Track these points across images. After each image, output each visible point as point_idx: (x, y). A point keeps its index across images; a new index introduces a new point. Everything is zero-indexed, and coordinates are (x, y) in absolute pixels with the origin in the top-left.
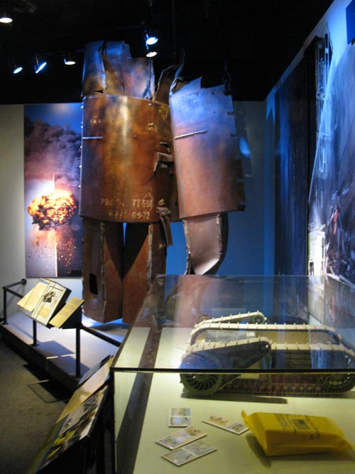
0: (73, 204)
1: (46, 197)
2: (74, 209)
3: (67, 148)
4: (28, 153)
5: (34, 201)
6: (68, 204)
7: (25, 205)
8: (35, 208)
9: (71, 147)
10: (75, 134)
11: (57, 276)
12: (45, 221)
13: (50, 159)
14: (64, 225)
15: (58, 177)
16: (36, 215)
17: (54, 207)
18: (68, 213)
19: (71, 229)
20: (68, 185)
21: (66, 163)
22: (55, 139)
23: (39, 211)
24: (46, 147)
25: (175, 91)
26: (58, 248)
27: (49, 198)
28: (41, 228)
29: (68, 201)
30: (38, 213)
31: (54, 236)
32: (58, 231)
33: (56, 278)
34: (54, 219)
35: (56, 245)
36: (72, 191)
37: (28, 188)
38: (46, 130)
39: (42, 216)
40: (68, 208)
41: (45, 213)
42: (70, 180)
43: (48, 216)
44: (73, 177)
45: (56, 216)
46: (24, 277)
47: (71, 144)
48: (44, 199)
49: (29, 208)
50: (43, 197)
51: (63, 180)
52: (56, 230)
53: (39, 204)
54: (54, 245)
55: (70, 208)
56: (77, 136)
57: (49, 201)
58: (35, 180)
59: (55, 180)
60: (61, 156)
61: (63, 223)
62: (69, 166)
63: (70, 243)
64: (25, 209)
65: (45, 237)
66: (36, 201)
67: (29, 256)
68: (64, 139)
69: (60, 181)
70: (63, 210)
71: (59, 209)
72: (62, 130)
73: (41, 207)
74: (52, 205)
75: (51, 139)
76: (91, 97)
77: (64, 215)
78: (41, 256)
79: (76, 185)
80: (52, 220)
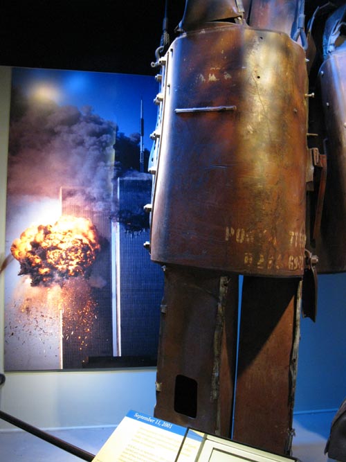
0: (93, 241)
1: (45, 229)
2: (96, 251)
3: (86, 145)
4: (15, 149)
5: (23, 235)
6: (86, 241)
7: (6, 241)
8: (24, 247)
9: (94, 144)
10: (101, 124)
11: (62, 368)
12: (43, 271)
13: (55, 162)
14: (77, 278)
15: (69, 194)
16: (28, 259)
17: (60, 246)
18: (85, 257)
19: (89, 285)
20: (87, 208)
21: (84, 172)
22: (66, 128)
23: (32, 253)
24: (49, 141)
26: (64, 319)
27: (51, 230)
28: (35, 284)
29: (86, 236)
30: (31, 256)
31: (59, 297)
32: (67, 290)
33: (60, 371)
34: (60, 267)
35: (61, 312)
36: (92, 219)
37: (12, 212)
39: (38, 261)
40: (85, 248)
41: (44, 256)
42: (90, 199)
43: (49, 261)
44: (95, 195)
45: (63, 262)
47: (94, 139)
48: (42, 232)
49: (15, 246)
50: (40, 228)
51: (77, 200)
52: (62, 287)
53: (32, 240)
54: (58, 313)
55: (89, 249)
56: (104, 126)
57: (51, 236)
58: (27, 198)
59: (64, 199)
60: (74, 158)
61: (76, 273)
62: (89, 177)
63: (87, 309)
64: (6, 248)
65: (42, 299)
66: (28, 234)
67: (10, 332)
68: (81, 130)
69: (72, 201)
70: (76, 250)
71: (70, 250)
72: (79, 115)
73: (35, 245)
74: (56, 242)
75: (58, 129)
76: (203, 32)
77: (77, 260)
78: (33, 332)
79: (101, 209)
80: (57, 269)
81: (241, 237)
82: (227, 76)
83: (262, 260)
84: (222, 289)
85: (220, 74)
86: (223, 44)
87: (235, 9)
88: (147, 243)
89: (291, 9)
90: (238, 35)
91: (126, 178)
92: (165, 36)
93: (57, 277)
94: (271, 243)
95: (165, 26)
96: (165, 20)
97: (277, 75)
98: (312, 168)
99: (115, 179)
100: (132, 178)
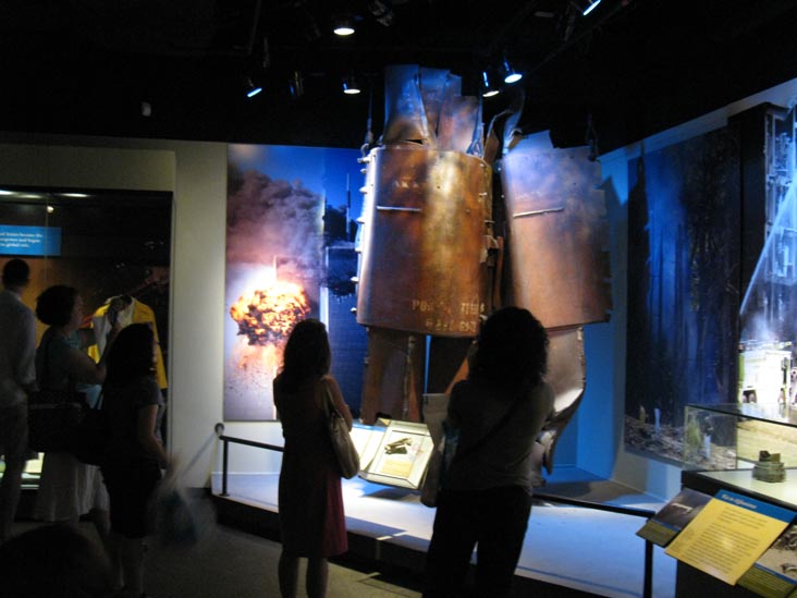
0: (304, 305)
1: (261, 293)
2: (307, 313)
3: (298, 218)
4: (232, 221)
5: (241, 299)
6: (297, 305)
7: (226, 305)
8: (242, 310)
9: (305, 216)
10: (310, 196)
11: (275, 418)
12: (260, 331)
13: (269, 232)
15: (282, 262)
16: (245, 321)
17: (274, 309)
20: (298, 275)
21: (296, 241)
22: (279, 201)
23: (249, 315)
24: (263, 213)
25: (511, 148)
27: (265, 294)
28: (252, 342)
29: (297, 300)
30: (248, 318)
31: (273, 355)
32: (279, 348)
33: (273, 421)
34: (274, 328)
36: (303, 283)
37: (231, 277)
38: (265, 186)
39: (255, 322)
40: (297, 311)
41: (259, 318)
42: (301, 267)
43: (265, 322)
44: (306, 263)
45: (277, 323)
46: (221, 421)
47: (305, 211)
48: (258, 296)
49: (233, 309)
50: (256, 293)
51: (290, 267)
52: (276, 345)
53: (249, 303)
55: (300, 311)
56: (313, 199)
57: (266, 300)
58: (244, 266)
59: (278, 266)
60: (286, 229)
62: (300, 245)
64: (226, 311)
65: (258, 356)
66: (245, 298)
67: (229, 386)
68: (293, 202)
69: (284, 268)
70: (289, 313)
71: (283, 313)
72: (291, 188)
73: (252, 308)
74: (270, 306)
75: (271, 202)
76: (398, 147)
77: (290, 322)
78: (250, 386)
79: (311, 276)
80: (271, 330)
81: (424, 307)
82: (416, 186)
83: (439, 325)
84: (410, 345)
85: (410, 183)
86: (412, 161)
87: (422, 133)
90: (424, 153)
91: (334, 247)
92: (370, 136)
93: (271, 336)
94: (446, 312)
95: (369, 126)
96: (370, 121)
97: (454, 185)
98: (486, 252)
99: (324, 248)
100: (340, 247)
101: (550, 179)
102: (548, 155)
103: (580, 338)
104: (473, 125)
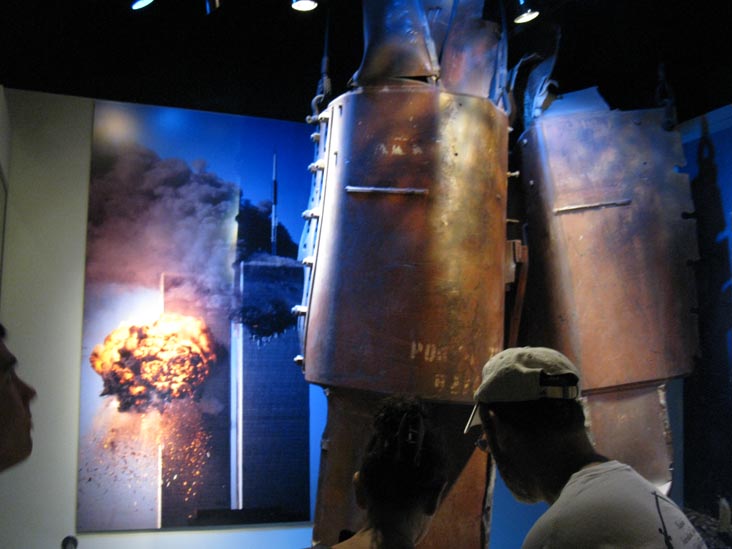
0: (206, 349)
1: (140, 331)
2: (210, 363)
3: (199, 215)
4: (98, 218)
5: (108, 339)
6: (196, 349)
7: (83, 348)
8: (109, 355)
9: (209, 214)
10: (218, 186)
11: (159, 526)
12: (137, 390)
13: (154, 237)
14: (183, 401)
15: (173, 283)
16: (114, 374)
17: (160, 355)
18: (195, 371)
19: (199, 411)
20: (198, 304)
21: (195, 252)
22: (170, 190)
23: (121, 364)
24: (146, 208)
25: (545, 108)
26: (163, 457)
27: (148, 332)
28: (124, 408)
29: (196, 342)
30: (118, 369)
31: (158, 427)
32: (169, 416)
33: (156, 530)
34: (159, 385)
35: (161, 448)
36: (206, 320)
37: (93, 306)
38: (149, 167)
39: (129, 376)
40: (195, 360)
41: (137, 369)
42: (203, 291)
43: (145, 376)
44: (210, 286)
45: (163, 378)
46: (72, 532)
47: (209, 206)
48: (136, 335)
49: (96, 355)
50: (132, 330)
51: (185, 292)
52: (162, 412)
53: (121, 346)
54: (156, 450)
55: (200, 360)
56: (223, 189)
57: (148, 341)
58: (114, 287)
59: (166, 290)
60: (182, 234)
61: (182, 394)
62: (201, 259)
63: (196, 444)
64: (83, 357)
65: (133, 430)
66: (114, 338)
67: (86, 477)
68: (192, 193)
69: (176, 292)
70: (183, 362)
71: (174, 361)
72: (189, 172)
73: (125, 354)
74: (154, 351)
75: (158, 191)
76: (386, 89)
77: (184, 376)
78: (120, 476)
79: (217, 305)
80: (155, 387)
81: (431, 354)
82: (417, 151)
83: (456, 384)
85: (407, 146)
88: (299, 358)
89: (490, 60)
91: (253, 263)
92: (326, 83)
93: (155, 398)
94: (468, 362)
95: (324, 67)
96: (325, 60)
97: (478, 152)
99: (237, 264)
100: (260, 263)
101: (609, 156)
102: (603, 120)
103: (662, 401)
104: (491, 69)
